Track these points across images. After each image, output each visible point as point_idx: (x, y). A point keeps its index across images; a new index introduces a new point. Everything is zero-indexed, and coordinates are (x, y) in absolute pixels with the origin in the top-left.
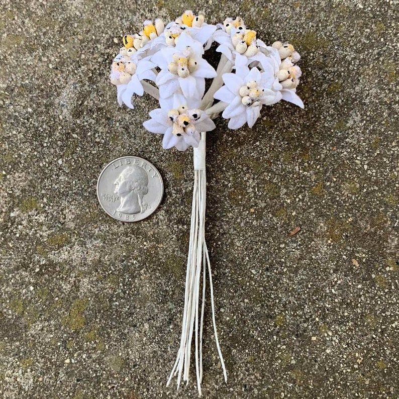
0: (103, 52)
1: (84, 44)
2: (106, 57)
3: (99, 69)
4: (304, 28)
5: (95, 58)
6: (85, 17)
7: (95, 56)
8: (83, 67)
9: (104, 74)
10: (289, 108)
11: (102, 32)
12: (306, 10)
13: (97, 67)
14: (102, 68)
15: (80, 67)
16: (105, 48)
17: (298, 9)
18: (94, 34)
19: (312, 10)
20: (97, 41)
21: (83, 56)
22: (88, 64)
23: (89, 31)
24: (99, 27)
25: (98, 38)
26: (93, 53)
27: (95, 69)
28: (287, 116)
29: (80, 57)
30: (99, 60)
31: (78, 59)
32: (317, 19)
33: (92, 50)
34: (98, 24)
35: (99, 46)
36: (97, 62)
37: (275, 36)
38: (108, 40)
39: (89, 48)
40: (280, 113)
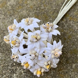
0: (10, 69)
1: (4, 68)
2: (12, 70)
3: (10, 75)
4: (72, 48)
5: (8, 72)
6: (3, 59)
7: (8, 71)
8: (4, 76)
9: (12, 77)
10: (77, 74)
11: (10, 62)
12: (71, 43)
13: (9, 74)
14: (11, 74)
15: (3, 76)
16: (11, 68)
17: (69, 43)
18: (7, 64)
19: (73, 42)
20: (8, 66)
21: (4, 72)
22: (6, 74)
23: (5, 63)
24: (8, 61)
25: (8, 65)
26: (7, 70)
27: (8, 75)
28: (77, 76)
29: (3, 72)
30: (10, 72)
31: (2, 73)
32: (75, 45)
33: (7, 69)
34: (8, 60)
35: (9, 67)
36: (9, 73)
37: (65, 52)
38: (12, 65)
39: (6, 69)
40: (74, 76)
